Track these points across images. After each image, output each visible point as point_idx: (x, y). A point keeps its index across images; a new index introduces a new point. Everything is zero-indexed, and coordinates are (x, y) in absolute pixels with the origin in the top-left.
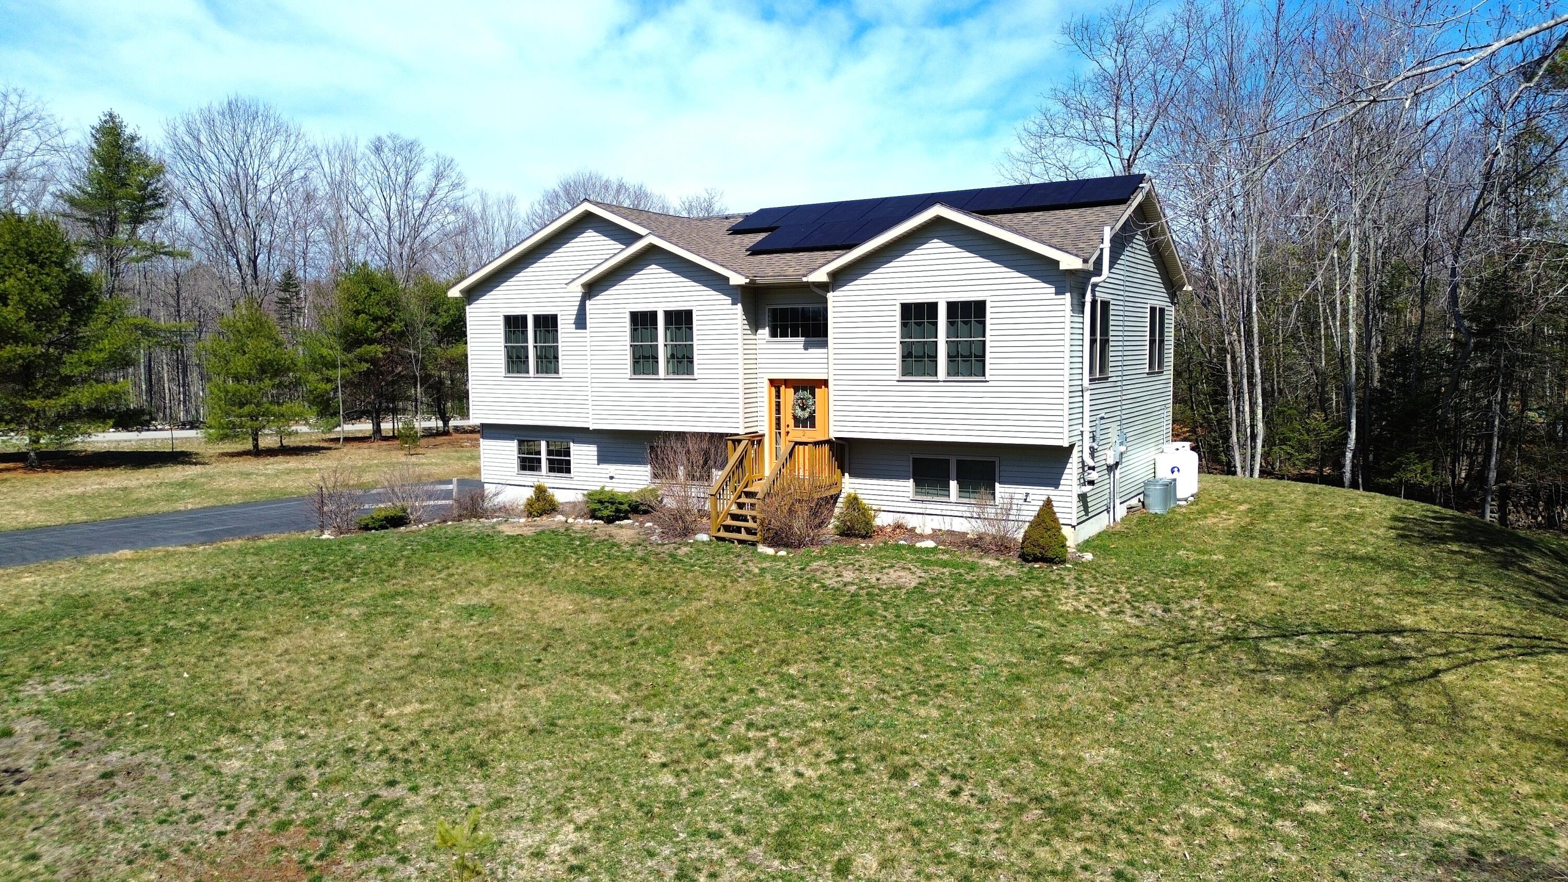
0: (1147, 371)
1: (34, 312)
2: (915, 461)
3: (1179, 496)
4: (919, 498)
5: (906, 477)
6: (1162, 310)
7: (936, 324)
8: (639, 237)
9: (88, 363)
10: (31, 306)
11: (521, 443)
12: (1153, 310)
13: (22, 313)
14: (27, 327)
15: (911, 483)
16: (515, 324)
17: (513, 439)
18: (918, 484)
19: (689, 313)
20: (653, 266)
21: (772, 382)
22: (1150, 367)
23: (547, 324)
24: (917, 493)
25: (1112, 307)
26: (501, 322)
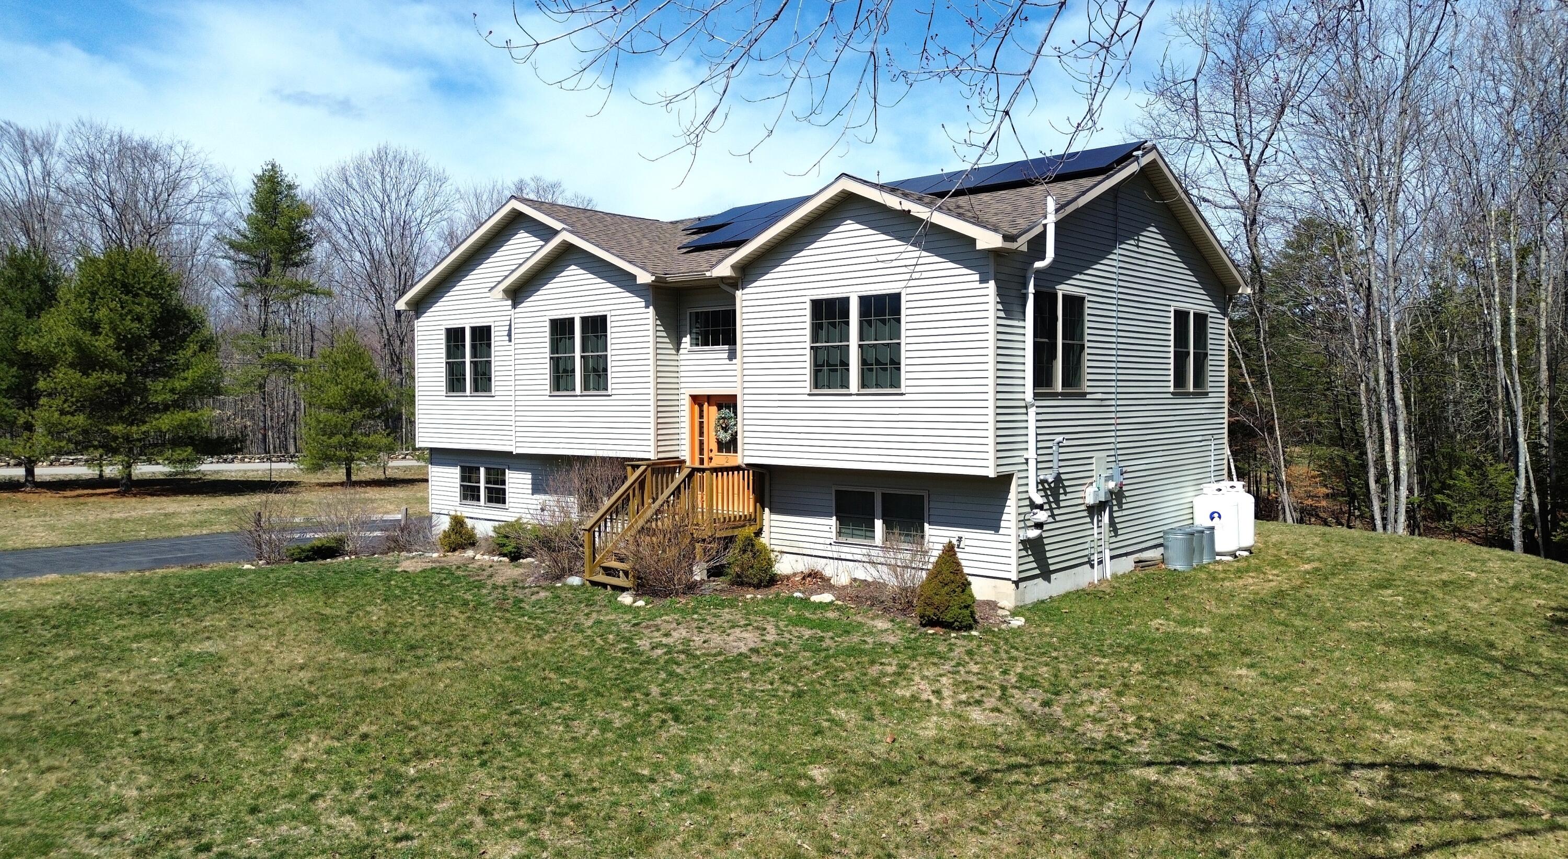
0: (1172, 389)
1: (123, 341)
2: (838, 492)
3: (1218, 548)
4: (842, 540)
5: (827, 515)
6: (1201, 319)
7: (847, 323)
8: (555, 232)
9: (172, 391)
10: (120, 334)
11: (463, 469)
12: (1181, 316)
13: (111, 341)
14: (114, 355)
15: (833, 521)
16: (454, 336)
17: (455, 465)
18: (842, 521)
19: (603, 318)
20: (573, 267)
21: (696, 399)
22: (1176, 385)
23: (482, 335)
24: (839, 533)
25: (1087, 304)
26: (443, 336)
